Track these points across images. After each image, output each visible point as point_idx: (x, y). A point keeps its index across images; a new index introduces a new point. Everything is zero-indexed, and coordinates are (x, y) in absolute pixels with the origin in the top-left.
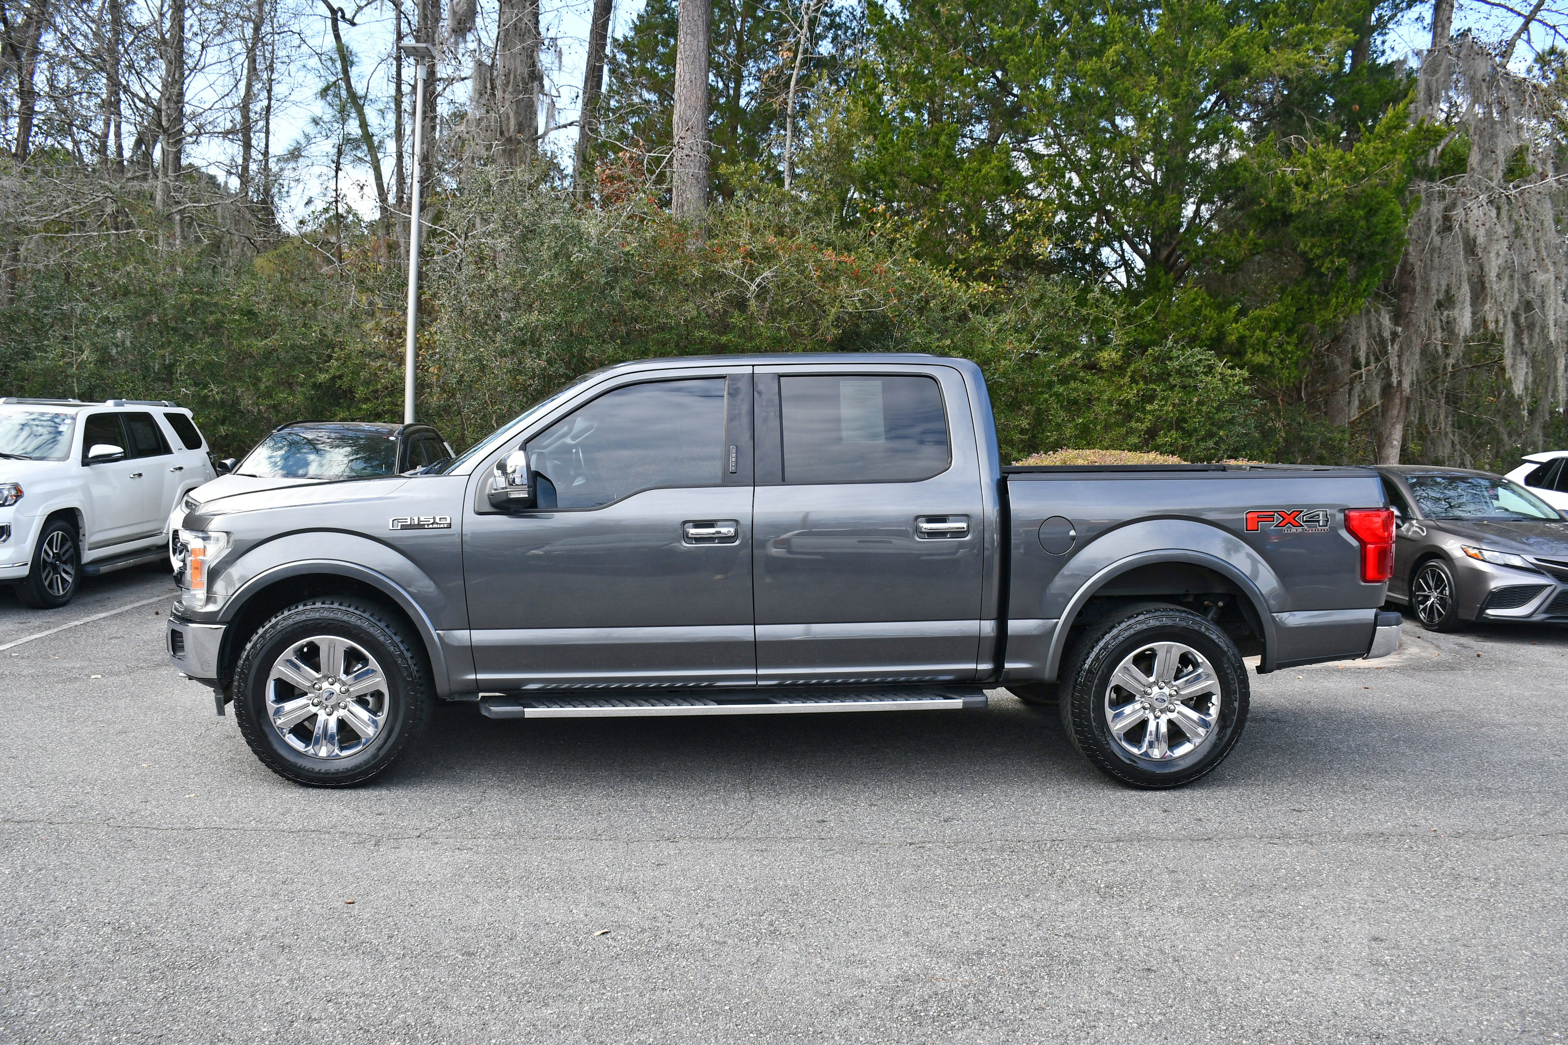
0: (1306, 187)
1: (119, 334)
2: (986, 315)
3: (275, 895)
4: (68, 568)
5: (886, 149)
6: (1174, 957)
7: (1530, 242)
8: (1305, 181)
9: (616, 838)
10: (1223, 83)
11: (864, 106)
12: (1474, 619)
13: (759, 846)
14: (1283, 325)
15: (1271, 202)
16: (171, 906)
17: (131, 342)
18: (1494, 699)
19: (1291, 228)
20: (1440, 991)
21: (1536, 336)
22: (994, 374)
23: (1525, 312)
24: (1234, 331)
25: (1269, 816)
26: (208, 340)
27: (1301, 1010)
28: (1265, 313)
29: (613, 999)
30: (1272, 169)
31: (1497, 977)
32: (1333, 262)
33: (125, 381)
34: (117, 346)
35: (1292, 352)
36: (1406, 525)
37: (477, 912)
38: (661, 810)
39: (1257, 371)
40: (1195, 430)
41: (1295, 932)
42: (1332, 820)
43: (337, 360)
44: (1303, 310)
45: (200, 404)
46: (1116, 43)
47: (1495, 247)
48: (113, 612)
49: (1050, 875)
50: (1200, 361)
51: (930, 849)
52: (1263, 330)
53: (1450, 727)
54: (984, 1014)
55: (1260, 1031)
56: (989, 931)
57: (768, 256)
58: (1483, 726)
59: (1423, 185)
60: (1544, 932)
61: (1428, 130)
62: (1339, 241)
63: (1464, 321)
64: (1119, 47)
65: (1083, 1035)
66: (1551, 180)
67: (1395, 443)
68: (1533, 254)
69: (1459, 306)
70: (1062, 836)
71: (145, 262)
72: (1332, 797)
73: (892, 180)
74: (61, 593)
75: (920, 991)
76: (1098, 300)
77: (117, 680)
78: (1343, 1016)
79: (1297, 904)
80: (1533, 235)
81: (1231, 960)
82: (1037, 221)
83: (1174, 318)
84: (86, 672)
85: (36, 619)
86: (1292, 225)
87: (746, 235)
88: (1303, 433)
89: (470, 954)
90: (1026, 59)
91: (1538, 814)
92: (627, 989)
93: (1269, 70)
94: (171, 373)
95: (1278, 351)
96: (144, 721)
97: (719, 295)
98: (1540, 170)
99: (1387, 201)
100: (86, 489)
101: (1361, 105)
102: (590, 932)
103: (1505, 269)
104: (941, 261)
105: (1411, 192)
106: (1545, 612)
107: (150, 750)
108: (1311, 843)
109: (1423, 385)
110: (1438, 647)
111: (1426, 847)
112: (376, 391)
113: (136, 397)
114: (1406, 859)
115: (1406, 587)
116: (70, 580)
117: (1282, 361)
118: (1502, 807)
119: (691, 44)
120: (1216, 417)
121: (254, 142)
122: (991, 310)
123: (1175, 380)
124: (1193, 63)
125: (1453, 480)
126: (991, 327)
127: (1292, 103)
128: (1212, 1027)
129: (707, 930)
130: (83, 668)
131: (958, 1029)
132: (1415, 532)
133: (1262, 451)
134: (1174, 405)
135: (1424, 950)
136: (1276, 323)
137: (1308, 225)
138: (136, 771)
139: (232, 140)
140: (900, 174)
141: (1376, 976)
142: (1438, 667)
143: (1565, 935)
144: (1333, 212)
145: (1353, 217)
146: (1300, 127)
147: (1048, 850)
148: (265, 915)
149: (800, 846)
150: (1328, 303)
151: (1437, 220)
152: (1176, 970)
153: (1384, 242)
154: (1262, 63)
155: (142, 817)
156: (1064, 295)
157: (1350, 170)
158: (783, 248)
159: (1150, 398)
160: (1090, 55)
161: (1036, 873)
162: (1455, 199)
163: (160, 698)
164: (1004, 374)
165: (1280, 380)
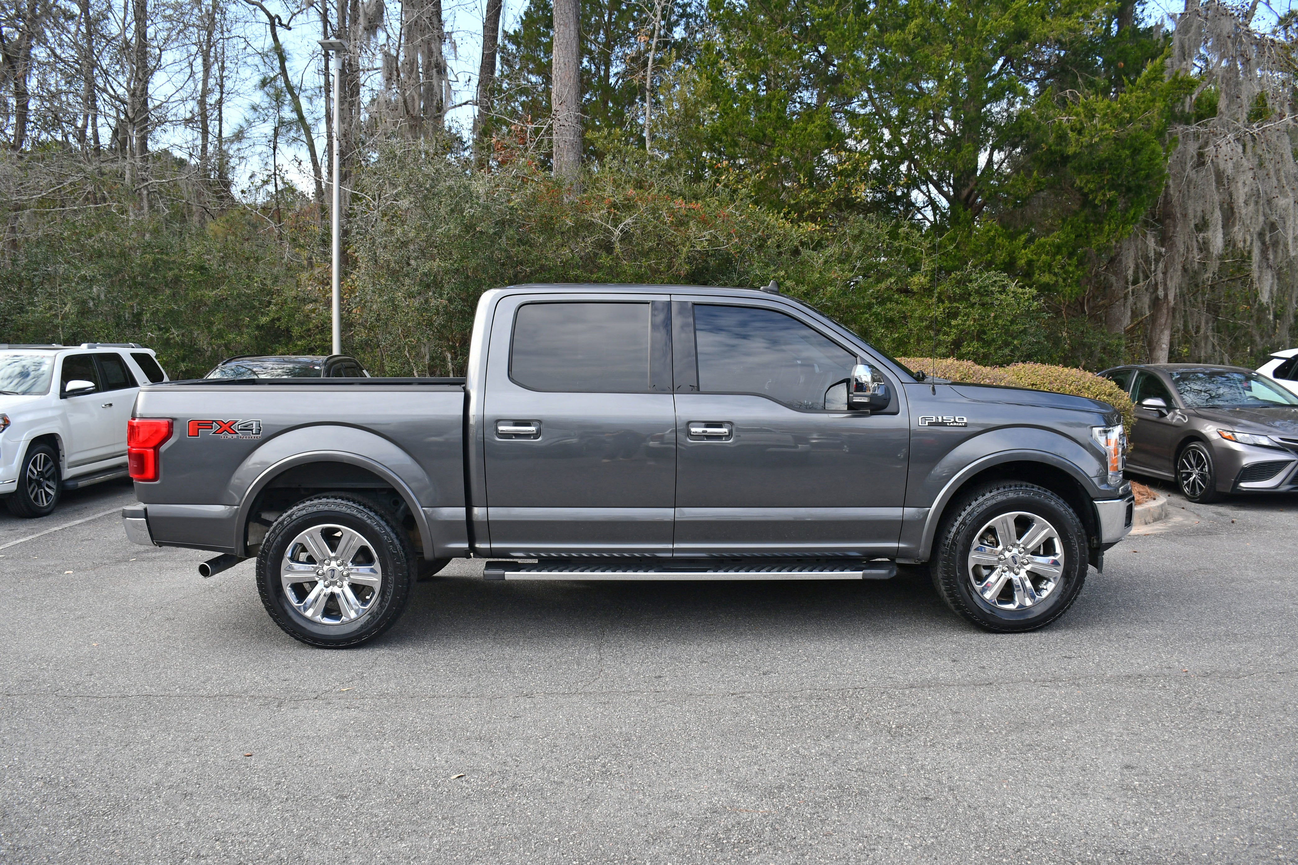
0: (1080, 132)
1: (95, 290)
2: (814, 249)
3: (187, 750)
4: (51, 484)
5: (727, 114)
6: (950, 787)
7: (1272, 173)
8: (1078, 126)
9: (482, 695)
10: (1007, 47)
11: (707, 78)
12: (1229, 491)
13: (603, 699)
14: (1064, 250)
15: (1050, 146)
16: (97, 762)
17: (105, 296)
18: (1244, 558)
19: (1069, 169)
20: (1180, 811)
21: (1280, 252)
22: (822, 299)
23: (1270, 232)
24: (1024, 257)
25: (1043, 663)
26: (168, 292)
27: (1057, 830)
28: (1049, 240)
29: (459, 833)
30: (1051, 118)
31: (1231, 797)
32: (1104, 195)
33: (101, 328)
34: (93, 299)
35: (1073, 272)
36: (1171, 414)
37: (355, 760)
38: (523, 671)
39: (1044, 289)
40: (993, 340)
41: (1057, 762)
42: (1098, 665)
43: (275, 305)
44: (1082, 237)
45: (164, 345)
46: (917, 17)
47: (1241, 178)
48: (88, 519)
49: (849, 718)
50: (995, 282)
51: (749, 699)
52: (1047, 254)
53: (1205, 583)
54: (779, 841)
55: (1019, 850)
56: (791, 768)
57: (628, 206)
58: (1233, 581)
59: (1180, 128)
60: (1275, 757)
61: (1182, 81)
62: (1109, 177)
63: (1217, 242)
64: (919, 21)
65: (863, 857)
66: (1288, 119)
67: (1164, 346)
68: (1274, 182)
69: (1212, 228)
70: (864, 684)
71: (114, 229)
72: (1098, 645)
73: (733, 140)
74: (45, 504)
75: (724, 821)
76: (907, 234)
77: (82, 575)
78: (1094, 836)
79: (1061, 738)
80: (1275, 166)
81: (1000, 788)
82: (855, 169)
83: (973, 247)
84: (58, 569)
85: (23, 527)
86: (1069, 165)
87: (609, 189)
88: (1086, 340)
89: (343, 797)
90: (841, 33)
91: (1277, 654)
92: (473, 824)
93: (1045, 35)
94: (139, 321)
95: (1061, 272)
96: (100, 608)
97: (589, 240)
98: (1279, 111)
99: (1149, 142)
100: (64, 417)
101: (1125, 62)
102: (448, 776)
103: (1251, 196)
104: (777, 206)
105: (1170, 134)
106: (1291, 483)
107: (102, 632)
108: (1078, 685)
109: (1187, 297)
110: (1198, 515)
111: (1178, 686)
112: (309, 330)
113: (109, 340)
114: (1160, 697)
115: (1172, 466)
116: (52, 493)
117: (1065, 280)
118: (1246, 650)
119: (564, 33)
120: (1011, 328)
121: (210, 129)
122: (819, 246)
123: (974, 299)
124: (981, 31)
125: (1212, 375)
126: (818, 259)
127: (1067, 63)
128: (977, 847)
129: (548, 772)
130: (56, 566)
131: (755, 854)
132: (1179, 419)
133: (1051, 357)
134: (975, 320)
135: (1169, 775)
136: (1058, 249)
137: (1083, 164)
138: (86, 649)
139: (192, 128)
140: (739, 135)
141: (1125, 799)
142: (1197, 532)
143: (1293, 759)
144: (1104, 152)
145: (1120, 156)
146: (1074, 83)
147: (850, 697)
148: (175, 768)
149: (637, 698)
150: (1102, 230)
151: (1192, 157)
152: (951, 798)
153: (1148, 176)
154: (1039, 30)
155: (85, 688)
156: (879, 231)
157: (1116, 117)
158: (641, 199)
159: (954, 315)
160: (895, 29)
161: (837, 716)
162: (1208, 138)
163: (117, 589)
164: (831, 299)
165: (1064, 296)
